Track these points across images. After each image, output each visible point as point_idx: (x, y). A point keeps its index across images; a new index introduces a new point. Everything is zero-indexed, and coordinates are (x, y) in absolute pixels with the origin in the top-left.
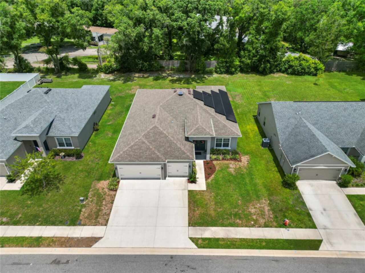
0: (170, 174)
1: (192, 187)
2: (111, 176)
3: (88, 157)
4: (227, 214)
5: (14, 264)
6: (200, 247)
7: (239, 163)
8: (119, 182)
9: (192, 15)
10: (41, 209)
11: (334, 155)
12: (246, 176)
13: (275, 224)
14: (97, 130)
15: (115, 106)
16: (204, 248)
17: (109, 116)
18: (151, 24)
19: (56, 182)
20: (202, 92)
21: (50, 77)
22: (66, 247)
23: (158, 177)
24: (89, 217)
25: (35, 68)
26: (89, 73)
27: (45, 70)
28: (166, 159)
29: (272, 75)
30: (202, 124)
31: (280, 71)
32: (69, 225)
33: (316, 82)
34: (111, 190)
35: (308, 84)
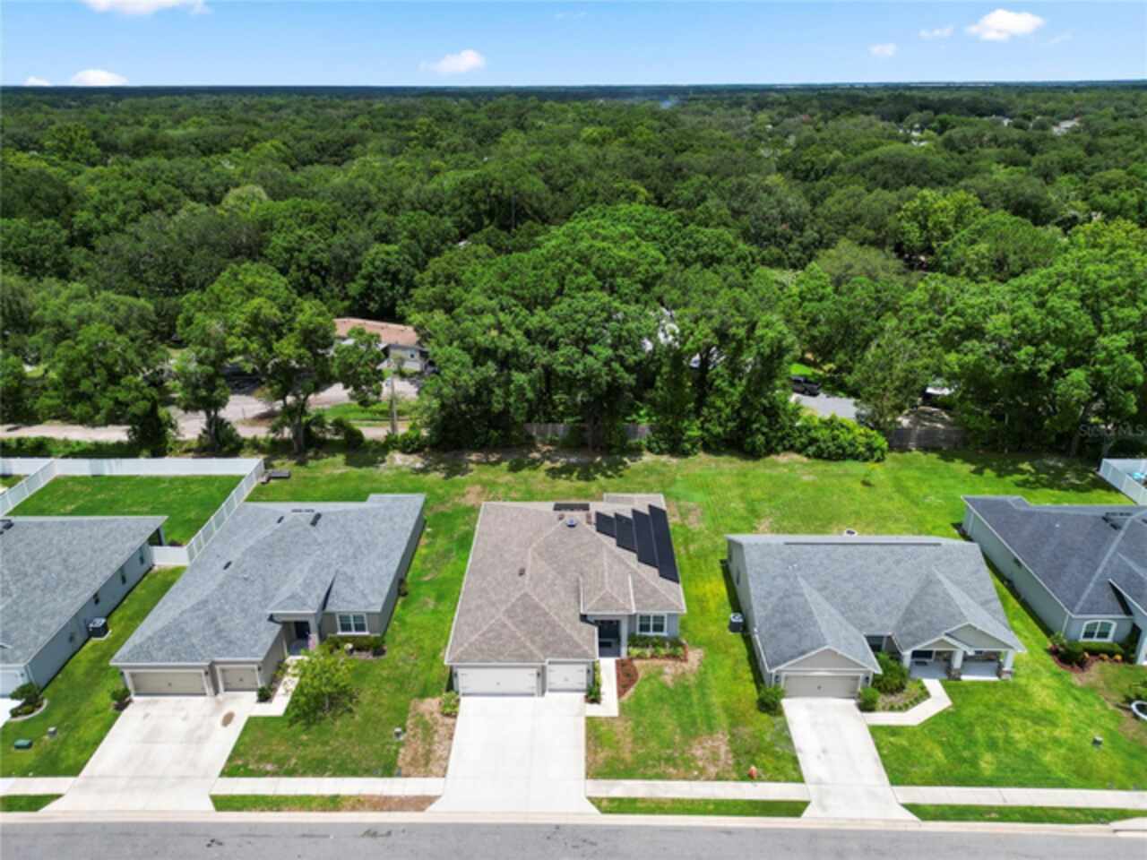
0: (553, 687)
1: (593, 710)
2: (444, 689)
3: (395, 652)
4: (653, 759)
5: (304, 836)
6: (604, 811)
7: (684, 664)
8: (458, 701)
9: (595, 348)
10: (328, 748)
11: (840, 652)
12: (693, 690)
13: (734, 775)
14: (405, 594)
15: (433, 536)
16: (610, 812)
17: (424, 562)
18: (507, 361)
19: (345, 700)
20: (612, 515)
21: (284, 465)
22: (382, 810)
23: (530, 691)
24: (414, 762)
25: (244, 440)
26: (367, 451)
27: (267, 445)
28: (546, 657)
29: (773, 457)
30: (612, 587)
31: (792, 448)
32: (382, 776)
33: (867, 479)
34: (448, 715)
35: (848, 481)
